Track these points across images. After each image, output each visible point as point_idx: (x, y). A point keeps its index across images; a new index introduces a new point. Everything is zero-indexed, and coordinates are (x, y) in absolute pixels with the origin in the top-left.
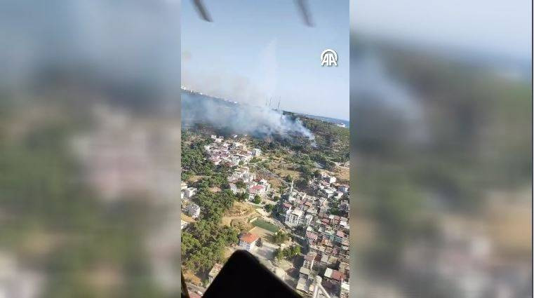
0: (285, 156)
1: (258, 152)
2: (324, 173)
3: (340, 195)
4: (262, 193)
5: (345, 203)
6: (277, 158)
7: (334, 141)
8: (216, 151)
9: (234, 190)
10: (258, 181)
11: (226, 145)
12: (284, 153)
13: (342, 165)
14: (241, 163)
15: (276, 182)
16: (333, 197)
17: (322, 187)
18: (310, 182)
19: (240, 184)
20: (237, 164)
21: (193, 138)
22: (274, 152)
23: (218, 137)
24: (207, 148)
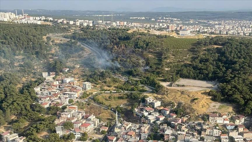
0: (117, 84)
1: (89, 86)
2: (150, 98)
3: (162, 118)
4: (90, 129)
5: (164, 127)
6: (108, 88)
7: (165, 58)
8: (46, 92)
9: (60, 132)
10: (86, 118)
11: (57, 83)
12: (115, 81)
13: (170, 85)
14: (71, 101)
15: (106, 114)
16: (154, 122)
17: (146, 114)
18: (136, 110)
19: (67, 125)
20: (67, 102)
21: (24, 79)
22: (105, 82)
23: (49, 75)
24: (37, 89)
